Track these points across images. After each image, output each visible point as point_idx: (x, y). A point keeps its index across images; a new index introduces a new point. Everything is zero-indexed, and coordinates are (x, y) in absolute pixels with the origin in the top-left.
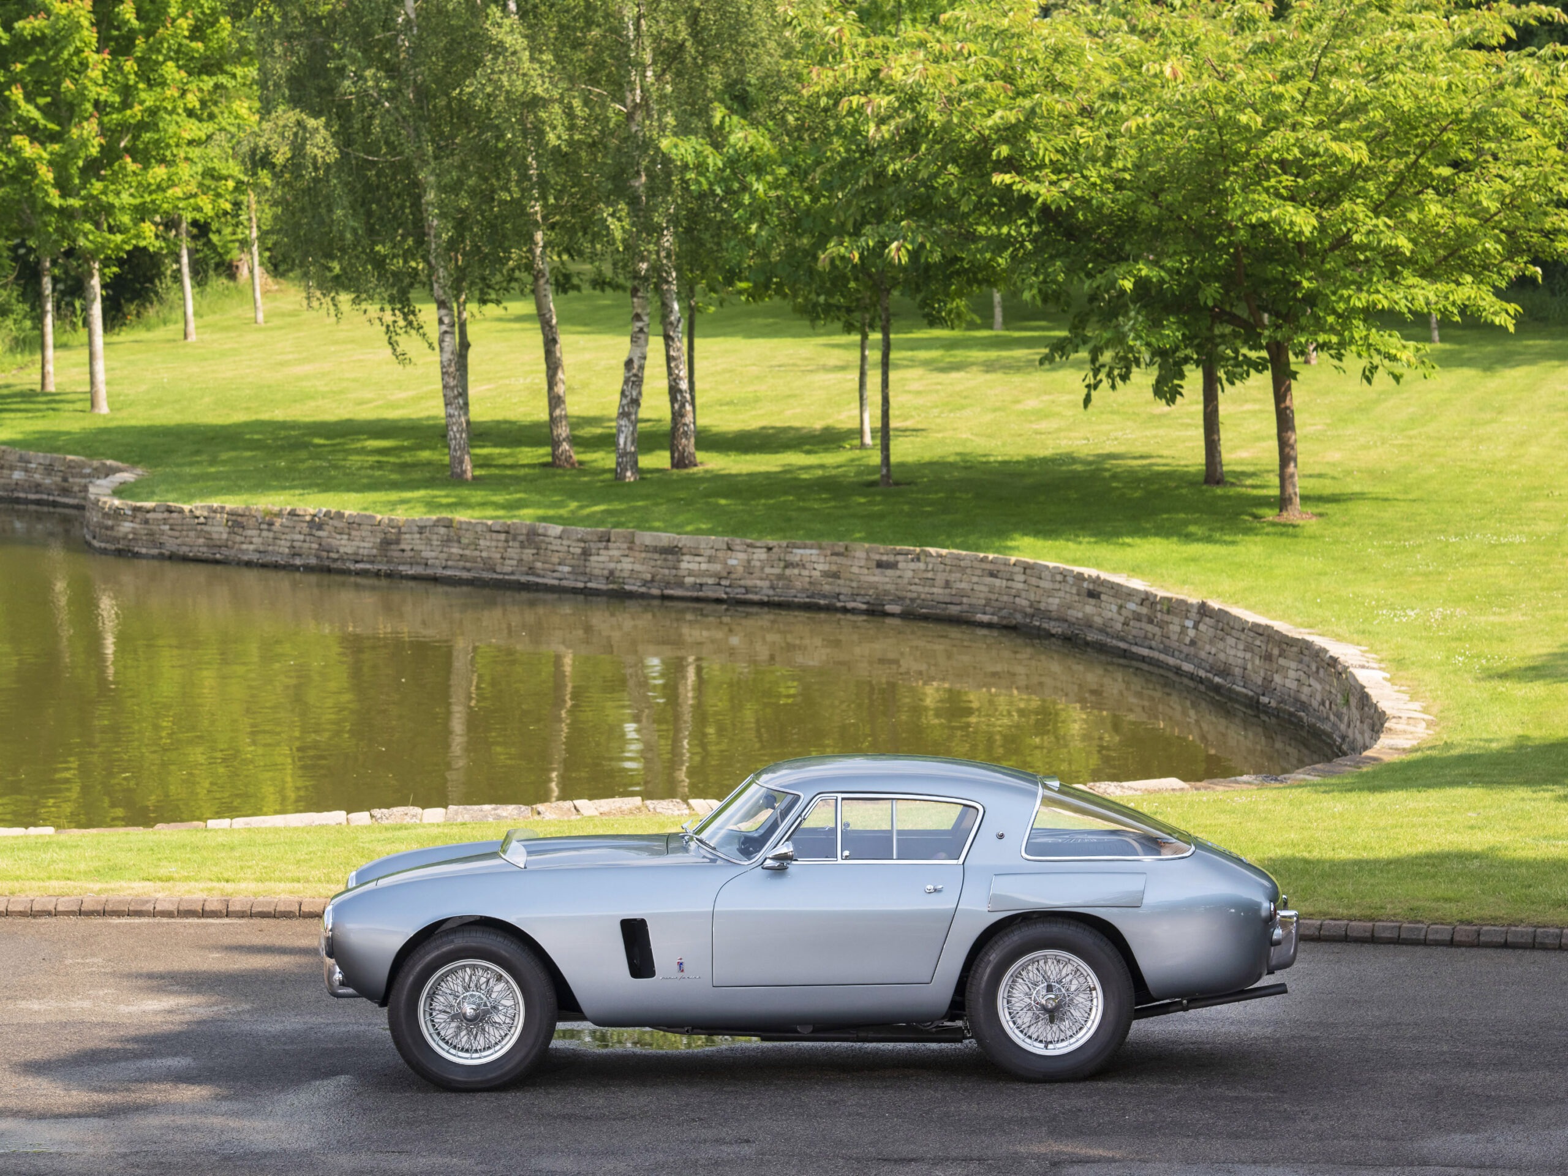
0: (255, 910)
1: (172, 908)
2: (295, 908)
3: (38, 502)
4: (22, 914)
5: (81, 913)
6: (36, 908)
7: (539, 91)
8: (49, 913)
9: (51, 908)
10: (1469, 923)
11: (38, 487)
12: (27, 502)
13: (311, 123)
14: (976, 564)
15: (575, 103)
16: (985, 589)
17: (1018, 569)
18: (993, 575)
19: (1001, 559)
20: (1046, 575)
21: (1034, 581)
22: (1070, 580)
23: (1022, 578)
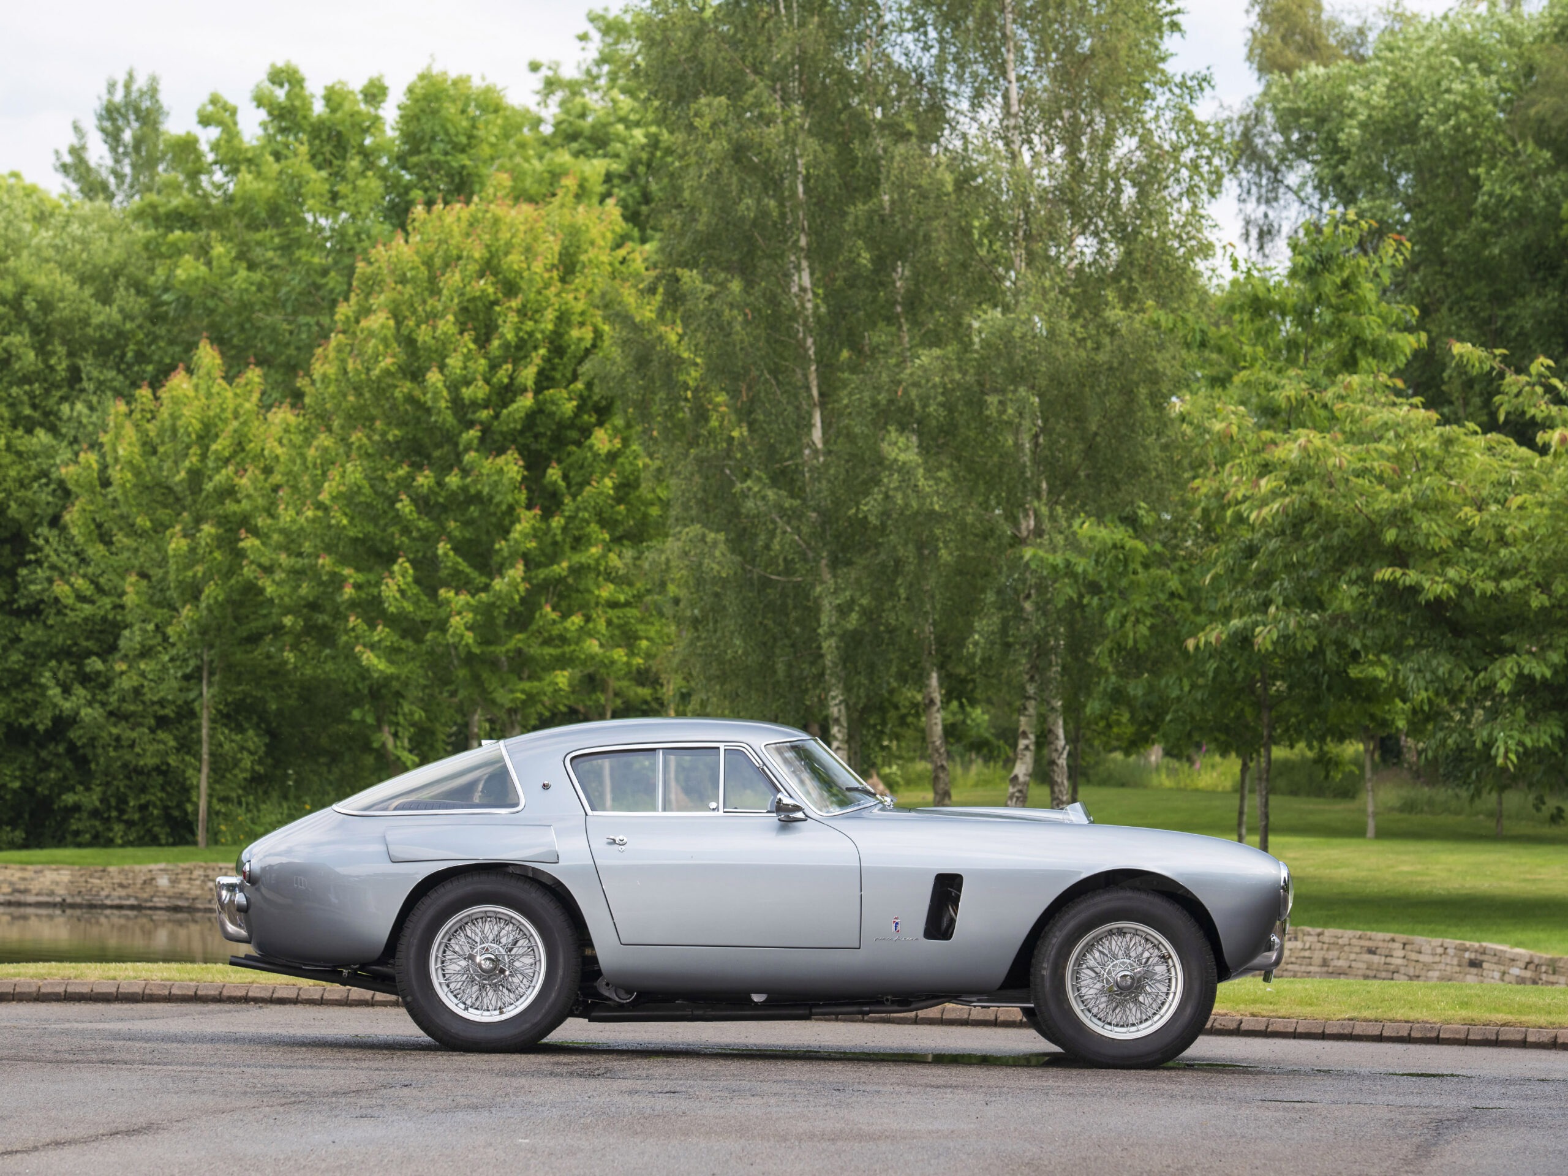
13: (711, 536)
14: (1354, 941)
15: (969, 519)
16: (1363, 966)
17: (1399, 945)
18: (1371, 951)
19: (1379, 936)
20: (1426, 948)
21: (1414, 956)
22: (1451, 951)
23: (1401, 953)
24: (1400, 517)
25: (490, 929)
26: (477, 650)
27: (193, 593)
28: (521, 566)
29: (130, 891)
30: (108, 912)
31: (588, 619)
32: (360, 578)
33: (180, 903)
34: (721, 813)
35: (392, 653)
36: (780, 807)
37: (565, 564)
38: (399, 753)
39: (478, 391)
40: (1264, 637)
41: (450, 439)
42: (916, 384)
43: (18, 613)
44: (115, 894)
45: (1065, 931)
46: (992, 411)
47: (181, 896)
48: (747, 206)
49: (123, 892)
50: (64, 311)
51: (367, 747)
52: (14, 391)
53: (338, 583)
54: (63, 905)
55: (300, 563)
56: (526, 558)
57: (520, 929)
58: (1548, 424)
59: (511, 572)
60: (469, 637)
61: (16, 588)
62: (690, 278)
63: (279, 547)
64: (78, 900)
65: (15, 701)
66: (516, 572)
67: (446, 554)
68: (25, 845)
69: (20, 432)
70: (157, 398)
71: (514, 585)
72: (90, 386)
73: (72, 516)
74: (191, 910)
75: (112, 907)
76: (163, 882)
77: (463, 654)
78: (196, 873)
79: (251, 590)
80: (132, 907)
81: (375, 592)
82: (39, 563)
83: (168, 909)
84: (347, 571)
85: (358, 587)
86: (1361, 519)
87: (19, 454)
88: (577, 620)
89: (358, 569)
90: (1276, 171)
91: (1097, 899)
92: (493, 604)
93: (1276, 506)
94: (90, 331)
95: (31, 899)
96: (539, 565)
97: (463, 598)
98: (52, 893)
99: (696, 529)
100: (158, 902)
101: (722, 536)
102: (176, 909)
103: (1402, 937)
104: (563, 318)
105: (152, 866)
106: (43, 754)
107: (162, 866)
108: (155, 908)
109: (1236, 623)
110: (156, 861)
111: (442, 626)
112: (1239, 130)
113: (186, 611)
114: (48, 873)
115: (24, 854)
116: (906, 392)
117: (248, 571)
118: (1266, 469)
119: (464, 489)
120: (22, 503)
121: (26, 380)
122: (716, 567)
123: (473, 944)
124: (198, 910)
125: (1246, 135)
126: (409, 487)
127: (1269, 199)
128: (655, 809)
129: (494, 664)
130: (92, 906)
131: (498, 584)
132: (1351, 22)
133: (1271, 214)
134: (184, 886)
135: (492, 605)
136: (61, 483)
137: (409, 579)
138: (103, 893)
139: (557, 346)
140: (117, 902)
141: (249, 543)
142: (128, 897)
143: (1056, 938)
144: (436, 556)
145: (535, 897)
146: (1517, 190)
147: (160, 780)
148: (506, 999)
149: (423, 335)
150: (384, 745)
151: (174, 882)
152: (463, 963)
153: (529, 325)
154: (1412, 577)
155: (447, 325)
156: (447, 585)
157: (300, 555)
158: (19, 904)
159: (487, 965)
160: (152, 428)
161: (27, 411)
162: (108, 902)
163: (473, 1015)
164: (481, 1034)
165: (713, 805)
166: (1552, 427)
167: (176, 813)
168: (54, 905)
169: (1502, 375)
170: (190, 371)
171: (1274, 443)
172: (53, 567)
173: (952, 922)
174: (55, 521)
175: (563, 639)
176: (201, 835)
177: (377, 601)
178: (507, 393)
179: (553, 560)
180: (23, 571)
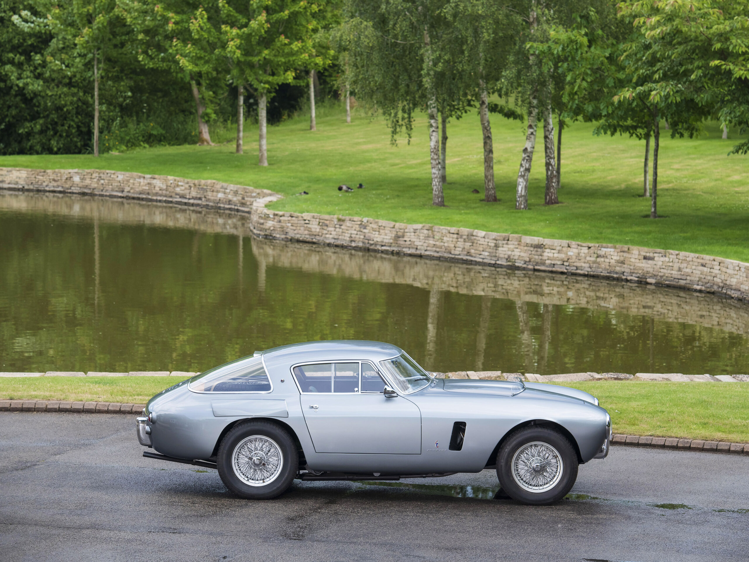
3: (230, 209)
7: (480, 12)
11: (230, 202)
12: (224, 209)
13: (365, 23)
14: (695, 259)
15: (500, 17)
16: (699, 272)
17: (716, 263)
18: (703, 265)
19: (707, 257)
20: (730, 266)
21: (724, 269)
22: (743, 269)
23: (718, 267)
24: (723, 37)
25: (258, 445)
26: (242, 59)
27: (89, 19)
28: (264, 14)
29: (59, 183)
30: (47, 194)
32: (177, 18)
33: (86, 191)
34: (360, 393)
35: (195, 60)
36: (386, 392)
37: (287, 12)
44: (51, 184)
45: (511, 446)
47: (86, 187)
49: (55, 184)
53: (166, 20)
54: (23, 190)
56: (267, 9)
57: (271, 444)
59: (259, 18)
60: (238, 53)
64: (31, 187)
66: (262, 17)
67: (223, 6)
71: (261, 25)
74: (92, 195)
75: (49, 191)
76: (77, 179)
77: (236, 61)
78: (94, 175)
79: (119, 20)
80: (60, 192)
81: (186, 25)
83: (79, 193)
84: (170, 15)
85: (176, 23)
86: (703, 38)
88: (298, 45)
89: (177, 13)
91: (525, 432)
92: (251, 34)
93: (658, 31)
95: (6, 186)
96: (275, 12)
97: (235, 31)
98: (17, 183)
99: (357, 20)
100: (74, 190)
101: (371, 24)
102: (84, 194)
103: (719, 258)
105: (71, 171)
107: (76, 170)
108: (73, 193)
110: (73, 167)
111: (224, 46)
113: (86, 31)
114: (14, 172)
117: (118, 11)
123: (251, 452)
124: (96, 195)
128: (330, 391)
129: (251, 66)
130: (38, 191)
131: (253, 24)
134: (88, 182)
135: (249, 35)
137: (205, 20)
138: (45, 184)
140: (52, 189)
142: (58, 186)
143: (507, 449)
144: (218, 7)
145: (278, 431)
148: (265, 475)
151: (83, 179)
152: (247, 460)
154: (729, 66)
156: (225, 23)
159: (257, 462)
162: (47, 189)
163: (251, 483)
164: (255, 492)
165: (356, 389)
168: (19, 190)
173: (462, 440)
177: (188, 31)
179: (282, 10)
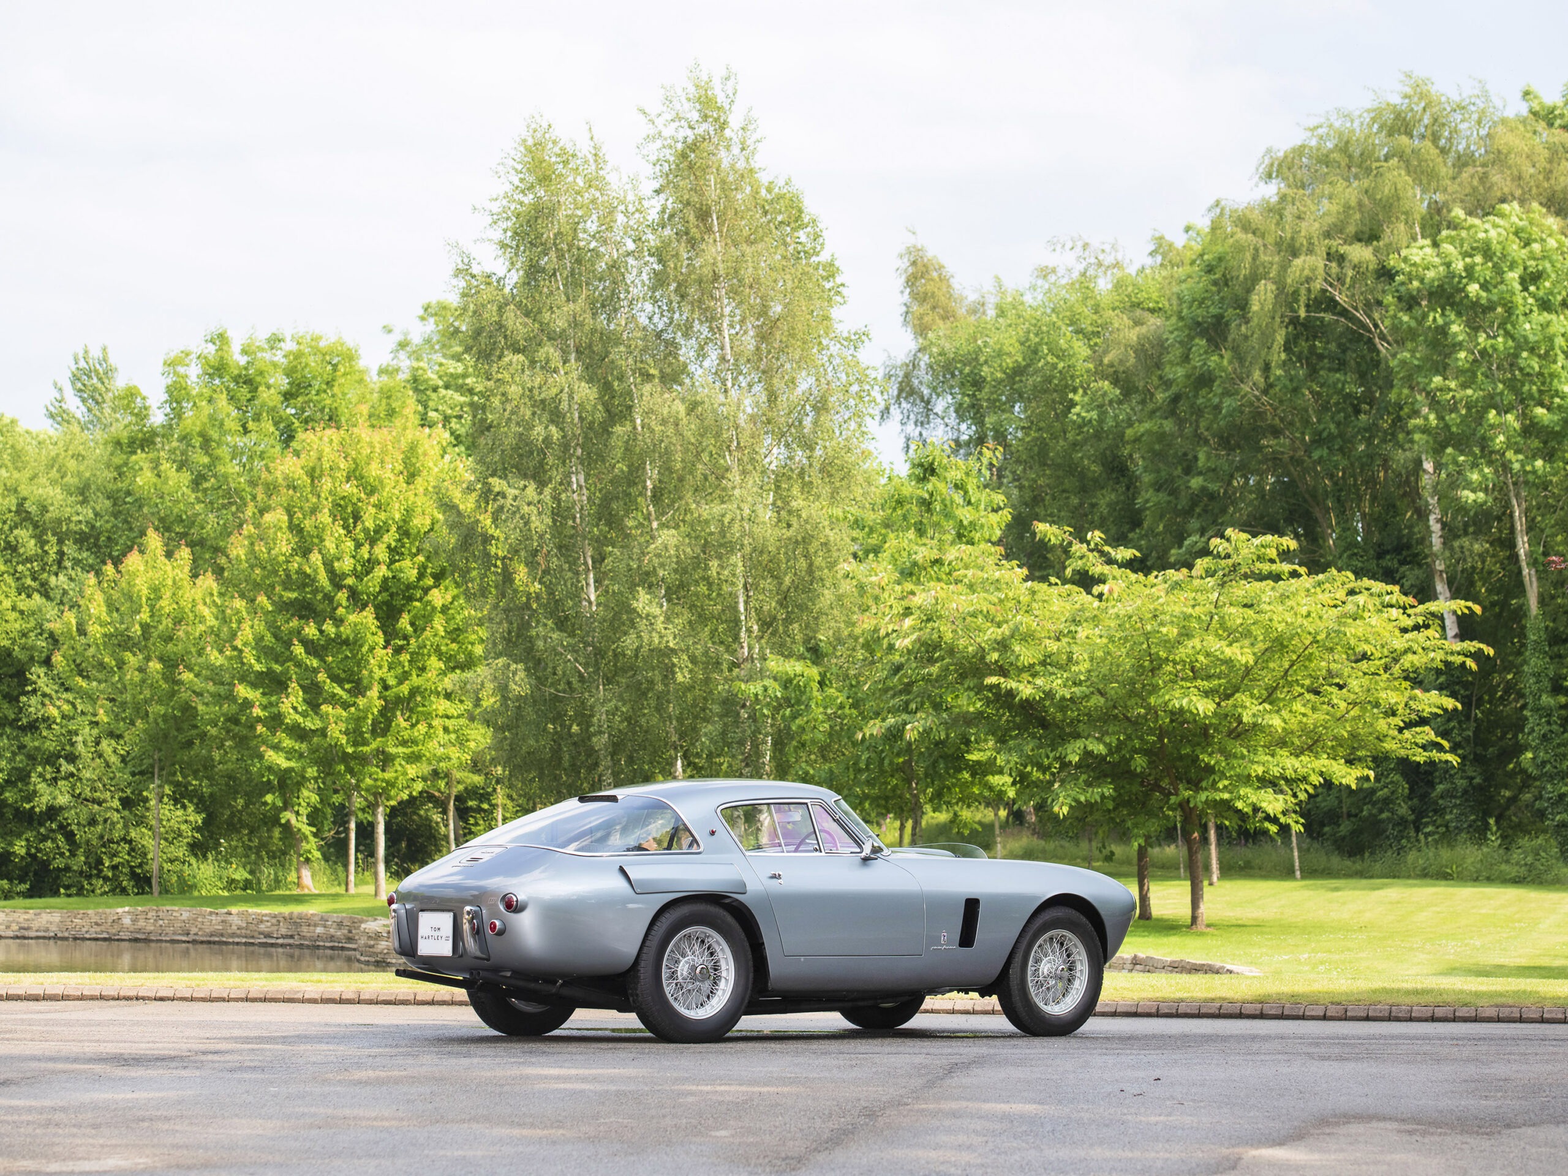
0: (381, 998)
1: (317, 996)
2: (411, 998)
3: (332, 948)
4: (203, 1000)
5: (247, 1000)
6: (214, 995)
7: (671, 645)
8: (223, 1000)
9: (225, 995)
10: (1339, 1004)
11: (332, 938)
12: (325, 948)
13: (513, 667)
15: (699, 651)
24: (1003, 645)
26: (349, 749)
28: (379, 689)
29: (103, 928)
31: (430, 726)
32: (265, 700)
33: (139, 936)
35: (289, 752)
38: (299, 825)
39: (346, 565)
40: (911, 733)
41: (329, 598)
42: (659, 556)
43: (23, 729)
44: (93, 930)
46: (713, 572)
47: (139, 931)
48: (538, 431)
49: (98, 929)
50: (53, 513)
51: (276, 821)
52: (20, 568)
53: (249, 704)
54: (55, 937)
55: (222, 690)
56: (381, 682)
58: (1102, 580)
59: (370, 693)
60: (344, 740)
61: (21, 710)
62: (497, 484)
63: (207, 679)
64: (66, 934)
65: (21, 791)
66: (374, 693)
67: (326, 681)
68: (30, 894)
69: (23, 596)
70: (119, 572)
71: (373, 702)
72: (68, 564)
73: (57, 658)
74: (147, 941)
76: (127, 921)
77: (340, 752)
78: (150, 914)
79: (188, 709)
80: (105, 939)
81: (276, 709)
82: (34, 691)
83: (130, 940)
84: (255, 694)
85: (264, 707)
87: (22, 612)
88: (422, 728)
89: (263, 694)
90: (928, 402)
92: (359, 716)
93: (914, 637)
94: (72, 526)
95: (33, 934)
96: (391, 687)
97: (338, 712)
98: (47, 930)
99: (502, 661)
100: (123, 935)
101: (521, 666)
102: (136, 940)
104: (409, 512)
105: (120, 910)
106: (42, 830)
107: (127, 909)
108: (121, 940)
109: (891, 721)
110: (123, 906)
111: (324, 732)
112: (901, 374)
114: (44, 915)
115: (28, 902)
116: (650, 561)
117: (185, 695)
118: (907, 612)
119: (338, 635)
120: (23, 648)
121: (29, 560)
122: (518, 689)
124: (152, 941)
125: (907, 376)
126: (299, 633)
127: (923, 422)
129: (362, 760)
131: (362, 702)
132: (972, 297)
133: (925, 433)
134: (141, 923)
136: (52, 635)
137: (300, 699)
138: (84, 930)
139: (404, 532)
140: (93, 936)
141: (187, 676)
142: (102, 932)
144: (318, 683)
146: (1094, 415)
147: (127, 846)
149: (308, 524)
150: (288, 821)
151: (134, 921)
153: (383, 516)
154: (1012, 684)
155: (325, 517)
156: (326, 702)
157: (222, 684)
158: (25, 938)
160: (116, 595)
161: (29, 582)
162: (88, 936)
166: (1104, 582)
167: (139, 871)
168: (49, 938)
169: (1070, 544)
170: (142, 552)
171: (913, 593)
172: (44, 695)
174: (47, 662)
175: (415, 742)
176: (156, 888)
177: (277, 716)
178: (370, 564)
179: (401, 682)
180: (23, 699)
